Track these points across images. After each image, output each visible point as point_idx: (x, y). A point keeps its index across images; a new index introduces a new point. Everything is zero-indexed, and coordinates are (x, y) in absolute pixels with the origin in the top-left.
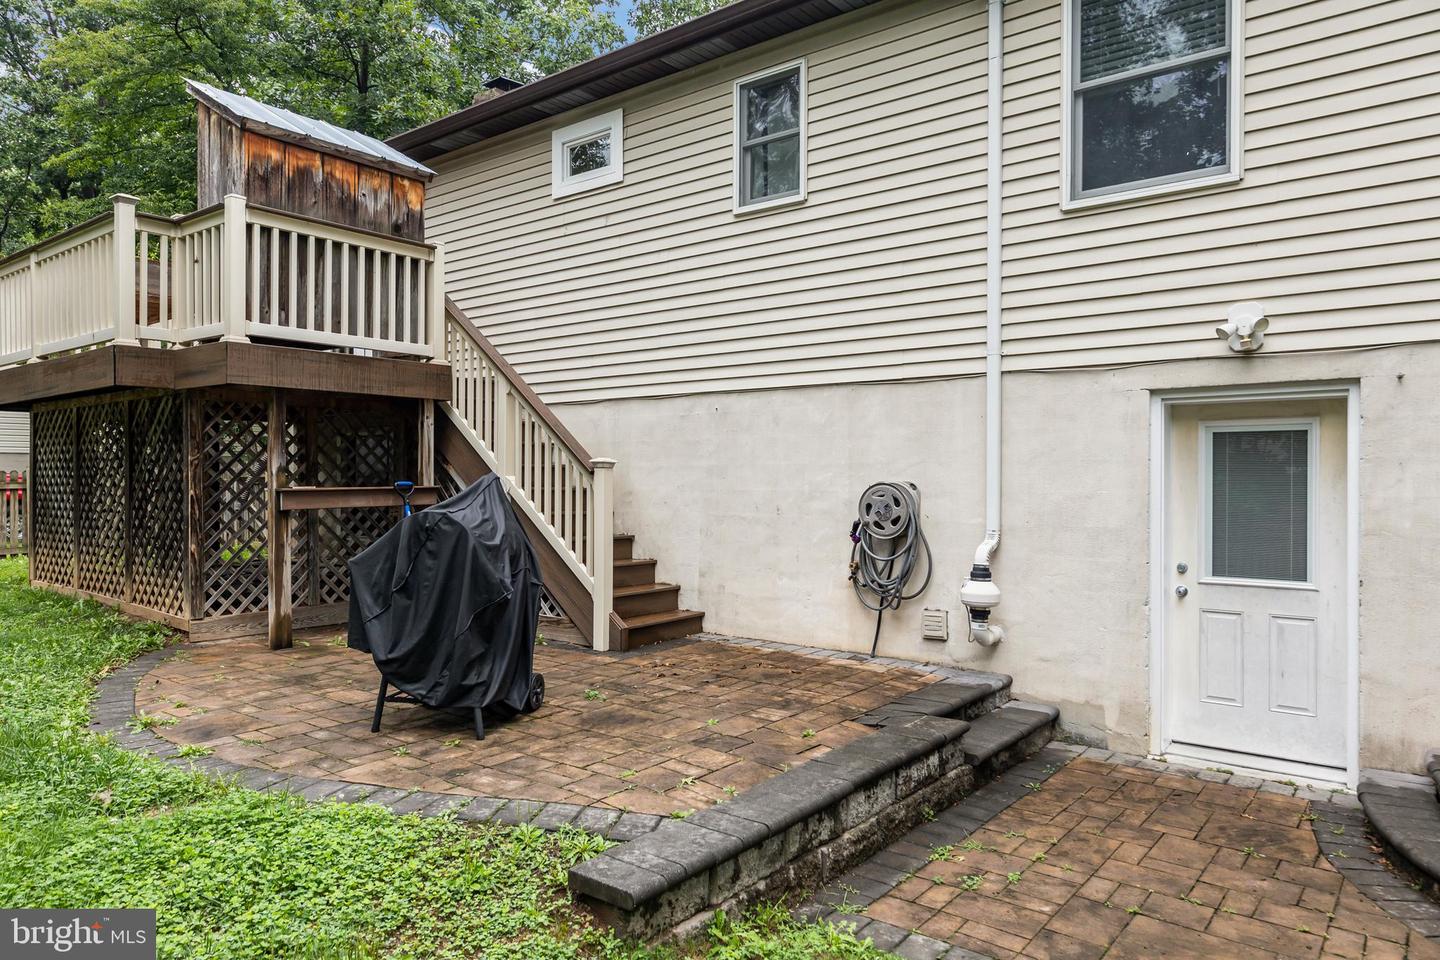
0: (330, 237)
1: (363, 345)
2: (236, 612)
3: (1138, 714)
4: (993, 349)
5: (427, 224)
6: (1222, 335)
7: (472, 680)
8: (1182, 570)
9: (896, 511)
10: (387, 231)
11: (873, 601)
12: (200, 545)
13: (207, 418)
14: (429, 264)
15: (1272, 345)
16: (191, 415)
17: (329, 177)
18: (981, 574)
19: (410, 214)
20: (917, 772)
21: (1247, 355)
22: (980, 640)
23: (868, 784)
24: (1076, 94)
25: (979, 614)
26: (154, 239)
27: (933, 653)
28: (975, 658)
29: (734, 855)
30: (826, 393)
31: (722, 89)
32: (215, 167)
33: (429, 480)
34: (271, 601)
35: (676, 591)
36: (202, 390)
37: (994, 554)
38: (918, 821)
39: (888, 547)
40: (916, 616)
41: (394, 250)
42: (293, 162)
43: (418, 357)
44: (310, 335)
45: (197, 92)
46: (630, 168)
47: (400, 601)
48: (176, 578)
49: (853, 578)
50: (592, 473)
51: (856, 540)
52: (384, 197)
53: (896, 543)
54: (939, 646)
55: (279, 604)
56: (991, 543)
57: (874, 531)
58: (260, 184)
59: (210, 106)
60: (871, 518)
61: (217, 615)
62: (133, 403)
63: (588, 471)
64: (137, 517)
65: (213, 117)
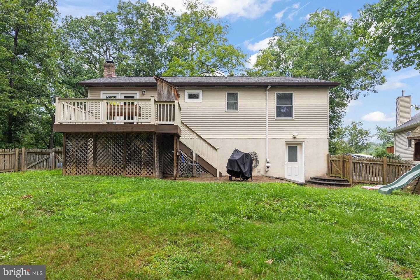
4: (267, 135)
6: (293, 136)
15: (297, 137)
18: (268, 162)
24: (276, 106)
25: (268, 167)
28: (264, 174)
32: (165, 93)
40: (256, 169)
46: (203, 100)
54: (259, 173)
59: (163, 81)
62: (128, 134)
63: (216, 150)
64: (129, 158)
65: (164, 84)
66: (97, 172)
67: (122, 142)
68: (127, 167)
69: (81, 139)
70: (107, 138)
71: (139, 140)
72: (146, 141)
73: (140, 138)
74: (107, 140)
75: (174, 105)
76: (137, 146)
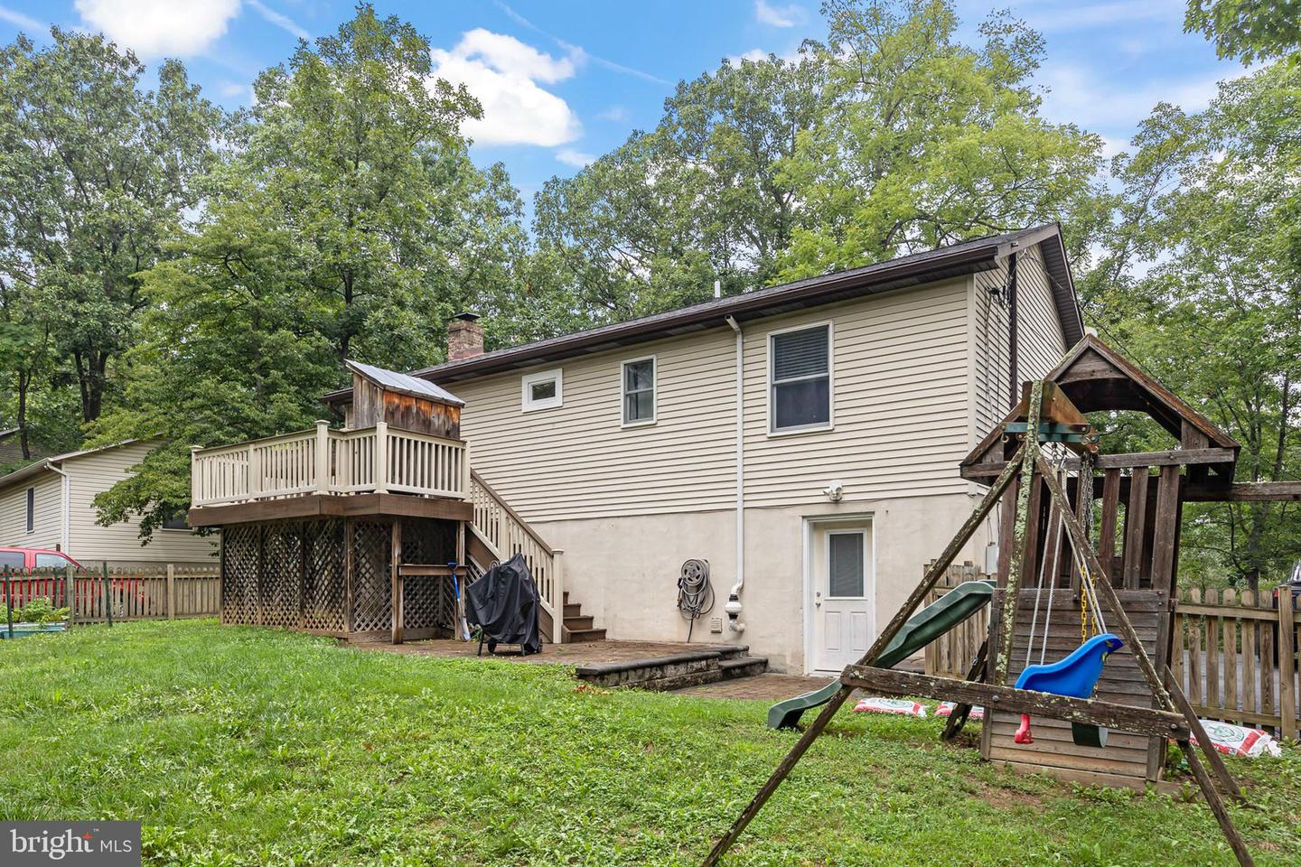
0: (420, 440)
1: (427, 492)
2: (368, 630)
3: (799, 657)
4: (739, 498)
5: (461, 429)
6: (826, 494)
7: (520, 633)
8: (819, 595)
9: (698, 572)
10: (443, 435)
11: (689, 616)
12: (353, 595)
13: (356, 530)
14: (463, 450)
15: (846, 498)
16: (348, 529)
17: (419, 409)
18: (734, 598)
19: (454, 425)
20: (696, 665)
21: (837, 502)
22: (734, 629)
23: (676, 663)
24: (773, 386)
25: (733, 616)
26: (334, 441)
27: (715, 639)
28: (734, 639)
29: (627, 670)
30: (666, 517)
31: (615, 364)
32: (366, 406)
33: (462, 563)
34: (394, 621)
35: (591, 619)
36: (354, 517)
37: (741, 590)
38: (696, 684)
39: (695, 589)
40: (709, 622)
41: (447, 445)
42: (404, 403)
43: (457, 499)
44: (411, 489)
45: (354, 368)
46: (566, 399)
47: (491, 602)
48: (338, 612)
49: (679, 605)
50: (553, 557)
51: (680, 587)
52: (442, 417)
53: (699, 587)
54: (717, 635)
55: (397, 623)
56: (740, 585)
57: (688, 582)
58: (390, 415)
59: (362, 375)
60: (687, 576)
61: (359, 630)
63: (551, 556)
64: (309, 583)
65: (364, 381)
66: (264, 619)
68: (306, 608)
69: (243, 542)
71: (323, 538)
72: (335, 539)
73: (326, 534)
75: (376, 438)
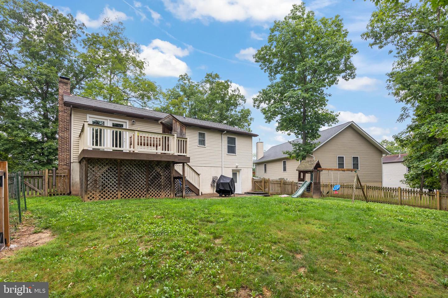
4: (223, 165)
11: (213, 188)
21: (237, 167)
24: (227, 145)
31: (196, 131)
57: (215, 181)
59: (177, 121)
62: (151, 162)
63: (199, 175)
64: (151, 182)
65: (178, 123)
66: (121, 196)
67: (145, 168)
68: (149, 191)
69: (104, 165)
70: (131, 164)
71: (159, 167)
72: (165, 168)
73: (160, 166)
74: (131, 167)
75: (186, 141)
76: (157, 172)
